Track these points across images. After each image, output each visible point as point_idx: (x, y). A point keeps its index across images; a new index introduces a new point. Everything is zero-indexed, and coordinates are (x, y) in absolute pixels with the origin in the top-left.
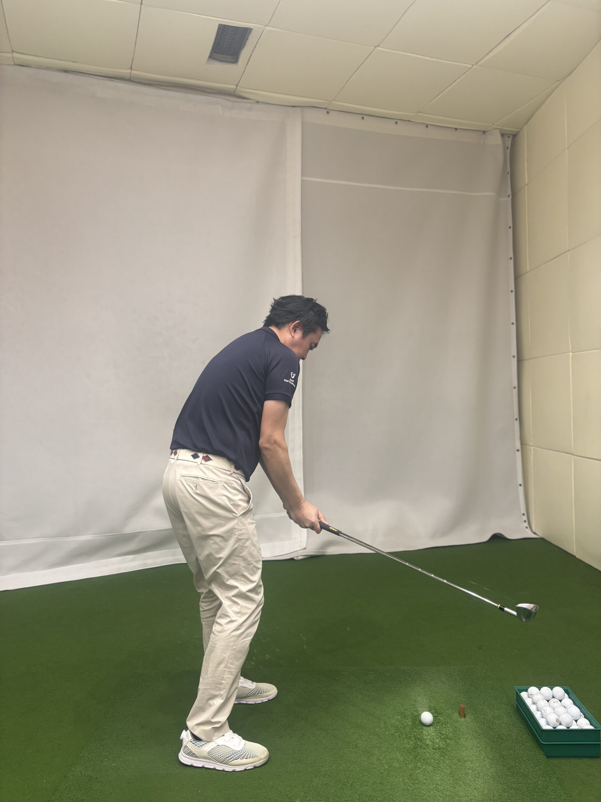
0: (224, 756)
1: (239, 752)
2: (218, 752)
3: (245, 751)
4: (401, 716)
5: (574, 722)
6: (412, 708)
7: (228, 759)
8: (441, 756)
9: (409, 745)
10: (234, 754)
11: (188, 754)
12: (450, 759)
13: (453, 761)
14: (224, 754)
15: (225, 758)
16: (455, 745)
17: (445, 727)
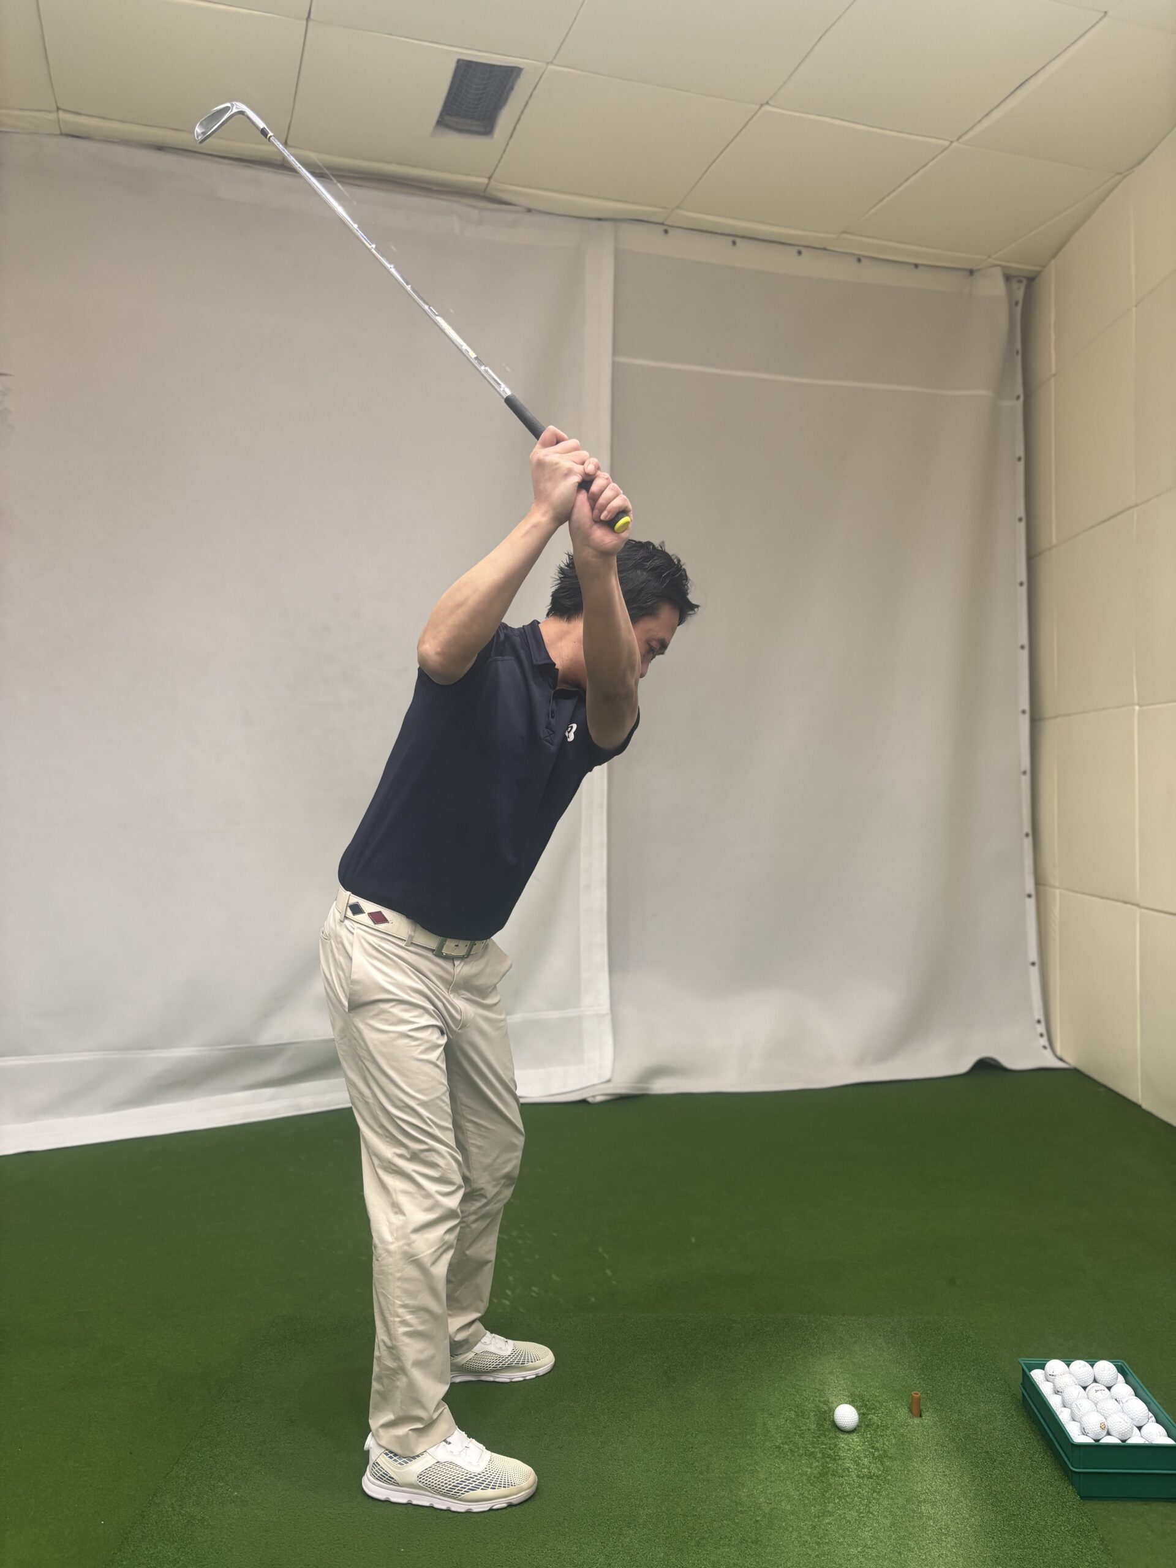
0: (449, 1483)
1: (479, 1476)
2: (438, 1475)
3: (491, 1473)
4: (795, 1412)
5: (1136, 1430)
6: (816, 1397)
7: (457, 1488)
8: (874, 1492)
9: (811, 1468)
10: (469, 1480)
11: (380, 1479)
12: (892, 1498)
13: (896, 1501)
14: (450, 1479)
15: (451, 1486)
16: (901, 1470)
17: (881, 1436)
